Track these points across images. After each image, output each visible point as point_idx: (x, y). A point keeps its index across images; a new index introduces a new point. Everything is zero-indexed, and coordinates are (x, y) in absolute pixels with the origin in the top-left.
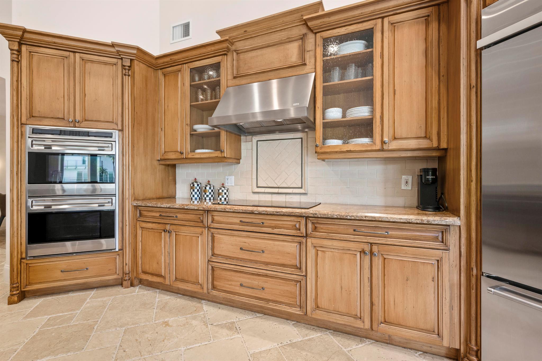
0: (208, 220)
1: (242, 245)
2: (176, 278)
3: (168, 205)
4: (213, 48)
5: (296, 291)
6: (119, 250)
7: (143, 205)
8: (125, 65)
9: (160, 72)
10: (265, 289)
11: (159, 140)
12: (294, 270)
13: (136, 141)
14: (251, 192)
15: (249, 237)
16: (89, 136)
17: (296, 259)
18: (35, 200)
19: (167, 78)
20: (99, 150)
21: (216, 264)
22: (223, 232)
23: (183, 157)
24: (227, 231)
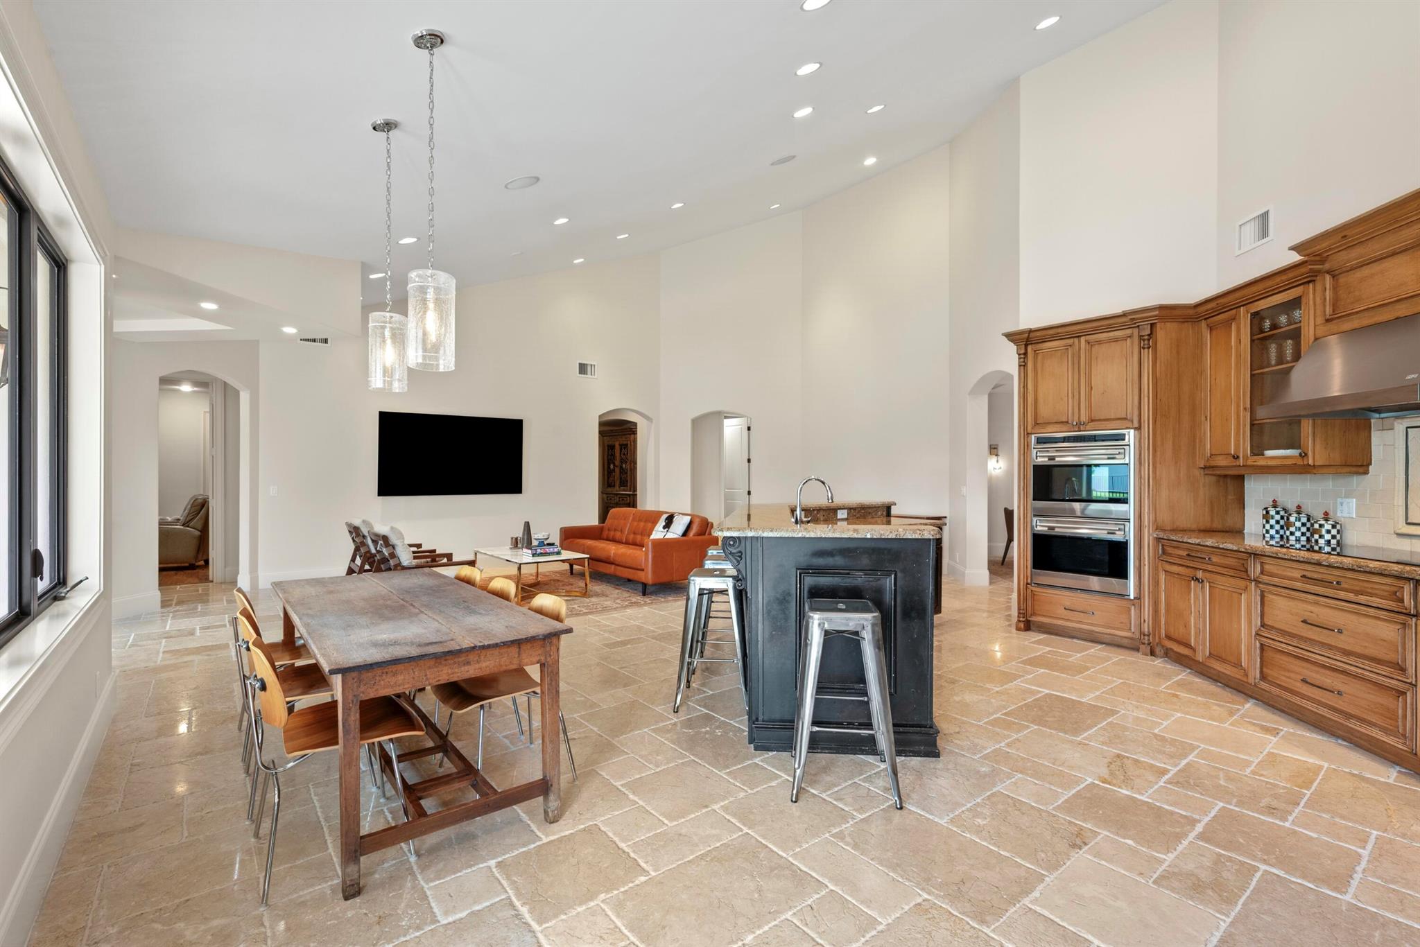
0: (1255, 569)
1: (1307, 616)
2: (1210, 654)
3: (1197, 541)
4: (1284, 278)
5: (1398, 709)
6: (1135, 598)
7: (1165, 538)
8: (1143, 334)
9: (1204, 324)
10: (1344, 695)
11: (1202, 434)
12: (1392, 670)
13: (1159, 443)
14: (1393, 532)
15: (1316, 603)
16: (1095, 441)
17: (1398, 652)
18: (1040, 520)
19: (1214, 332)
20: (1109, 458)
21: (1265, 640)
22: (1277, 591)
23: (1238, 464)
24: (1283, 590)
